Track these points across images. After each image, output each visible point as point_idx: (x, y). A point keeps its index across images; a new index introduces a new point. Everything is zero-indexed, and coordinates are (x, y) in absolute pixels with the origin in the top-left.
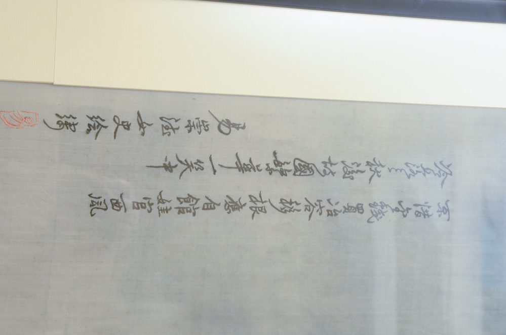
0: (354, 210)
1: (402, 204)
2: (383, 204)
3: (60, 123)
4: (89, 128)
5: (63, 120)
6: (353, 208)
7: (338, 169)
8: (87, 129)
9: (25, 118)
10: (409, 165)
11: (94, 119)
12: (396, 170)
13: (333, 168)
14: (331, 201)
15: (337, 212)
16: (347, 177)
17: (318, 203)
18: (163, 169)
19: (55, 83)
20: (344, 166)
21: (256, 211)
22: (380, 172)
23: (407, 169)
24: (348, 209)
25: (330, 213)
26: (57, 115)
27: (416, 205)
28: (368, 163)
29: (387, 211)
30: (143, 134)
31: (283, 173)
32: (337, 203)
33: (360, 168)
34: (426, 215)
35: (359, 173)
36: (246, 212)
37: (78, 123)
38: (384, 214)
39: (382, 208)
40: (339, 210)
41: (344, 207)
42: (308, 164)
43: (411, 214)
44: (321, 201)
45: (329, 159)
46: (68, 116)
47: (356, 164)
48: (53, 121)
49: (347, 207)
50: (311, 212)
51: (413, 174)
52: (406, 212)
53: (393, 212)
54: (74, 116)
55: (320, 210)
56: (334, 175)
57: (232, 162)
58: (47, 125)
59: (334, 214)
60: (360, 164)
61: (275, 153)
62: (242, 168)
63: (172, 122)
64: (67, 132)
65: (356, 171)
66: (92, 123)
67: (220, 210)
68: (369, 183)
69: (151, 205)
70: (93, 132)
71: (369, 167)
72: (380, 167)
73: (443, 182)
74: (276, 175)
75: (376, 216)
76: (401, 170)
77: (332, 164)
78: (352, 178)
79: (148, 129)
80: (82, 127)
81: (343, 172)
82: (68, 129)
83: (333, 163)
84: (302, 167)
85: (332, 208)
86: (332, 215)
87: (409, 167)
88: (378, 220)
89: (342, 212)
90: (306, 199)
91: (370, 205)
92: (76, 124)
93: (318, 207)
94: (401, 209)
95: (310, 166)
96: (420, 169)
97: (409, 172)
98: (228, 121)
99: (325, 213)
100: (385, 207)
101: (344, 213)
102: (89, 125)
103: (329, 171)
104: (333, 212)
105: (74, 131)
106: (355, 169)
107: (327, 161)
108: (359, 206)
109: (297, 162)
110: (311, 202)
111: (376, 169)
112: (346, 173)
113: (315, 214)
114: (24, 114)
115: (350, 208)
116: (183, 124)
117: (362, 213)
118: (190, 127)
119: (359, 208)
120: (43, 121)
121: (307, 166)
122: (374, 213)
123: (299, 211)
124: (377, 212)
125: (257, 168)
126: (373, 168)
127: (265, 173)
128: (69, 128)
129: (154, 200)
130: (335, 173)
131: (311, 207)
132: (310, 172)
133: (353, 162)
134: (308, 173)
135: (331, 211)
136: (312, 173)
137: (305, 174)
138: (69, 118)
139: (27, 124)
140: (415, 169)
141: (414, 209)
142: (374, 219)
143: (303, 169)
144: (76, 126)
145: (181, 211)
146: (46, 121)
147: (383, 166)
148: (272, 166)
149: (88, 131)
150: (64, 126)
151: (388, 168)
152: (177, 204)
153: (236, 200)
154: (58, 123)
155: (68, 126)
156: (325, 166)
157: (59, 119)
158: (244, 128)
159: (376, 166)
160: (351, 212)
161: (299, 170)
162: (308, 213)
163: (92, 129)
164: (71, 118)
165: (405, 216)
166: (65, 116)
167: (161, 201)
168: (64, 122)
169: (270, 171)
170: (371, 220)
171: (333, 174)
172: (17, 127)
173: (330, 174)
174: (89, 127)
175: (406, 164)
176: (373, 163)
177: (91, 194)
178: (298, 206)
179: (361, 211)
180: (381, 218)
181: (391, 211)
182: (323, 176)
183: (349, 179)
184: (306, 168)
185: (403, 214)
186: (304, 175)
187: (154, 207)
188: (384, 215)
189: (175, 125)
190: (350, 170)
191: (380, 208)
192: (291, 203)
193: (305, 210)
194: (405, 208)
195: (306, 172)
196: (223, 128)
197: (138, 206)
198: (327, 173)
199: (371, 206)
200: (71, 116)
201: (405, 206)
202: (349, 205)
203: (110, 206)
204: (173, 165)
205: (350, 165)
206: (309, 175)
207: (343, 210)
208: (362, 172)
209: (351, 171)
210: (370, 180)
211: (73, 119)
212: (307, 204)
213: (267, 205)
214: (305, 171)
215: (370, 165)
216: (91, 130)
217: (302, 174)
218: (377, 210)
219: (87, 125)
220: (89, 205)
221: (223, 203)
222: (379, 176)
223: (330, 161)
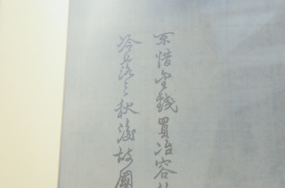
0: (165, 126)
1: (158, 80)
2: (159, 98)
6: (164, 129)
7: (125, 145)
10: (121, 77)
12: (126, 88)
13: (125, 151)
14: (157, 151)
15: (168, 144)
16: (133, 136)
17: (159, 165)
20: (122, 140)
22: (128, 104)
23: (125, 77)
24: (164, 133)
25: (169, 152)
27: (159, 66)
28: (118, 117)
29: (166, 93)
32: (159, 145)
33: (124, 125)
34: (168, 55)
35: (129, 125)
38: (168, 96)
39: (163, 98)
40: (165, 142)
41: (162, 137)
42: (120, 177)
43: (167, 70)
44: (157, 161)
45: (115, 155)
47: (121, 128)
49: (162, 135)
50: (168, 172)
51: (130, 71)
52: (166, 75)
53: (166, 88)
55: (166, 162)
56: (132, 150)
59: (169, 148)
60: (121, 124)
65: (127, 128)
68: (138, 113)
71: (123, 115)
72: (122, 104)
73: (137, 43)
75: (171, 104)
76: (126, 83)
77: (121, 153)
78: (134, 131)
81: (128, 141)
83: (119, 151)
84: (124, 184)
85: (164, 150)
86: (171, 150)
87: (122, 76)
88: (174, 102)
89: (168, 139)
90: (155, 178)
91: (159, 111)
93: (163, 164)
94: (163, 80)
95: (122, 175)
96: (125, 65)
97: (128, 76)
99: (168, 157)
100: (162, 96)
101: (168, 138)
103: (127, 155)
104: (167, 149)
106: (124, 129)
107: (117, 157)
108: (161, 122)
110: (158, 172)
111: (125, 108)
112: (129, 138)
113: (170, 167)
115: (164, 131)
117: (168, 119)
119: (163, 122)
121: (123, 178)
122: (168, 106)
123: (167, 184)
124: (167, 103)
126: (124, 111)
130: (129, 149)
131: (164, 171)
132: (128, 174)
133: (118, 131)
134: (129, 177)
135: (167, 150)
136: (129, 173)
137: (130, 180)
140: (125, 70)
141: (163, 67)
142: (173, 106)
143: (126, 182)
147: (122, 101)
151: (124, 96)
156: (123, 159)
159: (122, 107)
160: (167, 130)
161: (127, 186)
162: (170, 175)
165: (170, 76)
170: (175, 109)
171: (130, 150)
173: (130, 153)
175: (120, 79)
176: (119, 111)
178: (162, 185)
179: (166, 120)
180: (172, 99)
181: (165, 89)
182: (132, 161)
183: (135, 135)
184: (124, 179)
185: (168, 77)
186: (132, 181)
188: (170, 96)
190: (125, 135)
191: (162, 101)
193: (167, 178)
194: (162, 76)
195: (129, 179)
198: (129, 157)
199: (161, 110)
201: (159, 76)
202: (160, 132)
205: (121, 134)
206: (131, 176)
207: (165, 138)
208: (128, 122)
209: (127, 133)
210: (135, 113)
212: (160, 176)
214: (127, 180)
215: (122, 114)
217: (130, 183)
218: (165, 104)
222: (132, 104)
223: (118, 155)
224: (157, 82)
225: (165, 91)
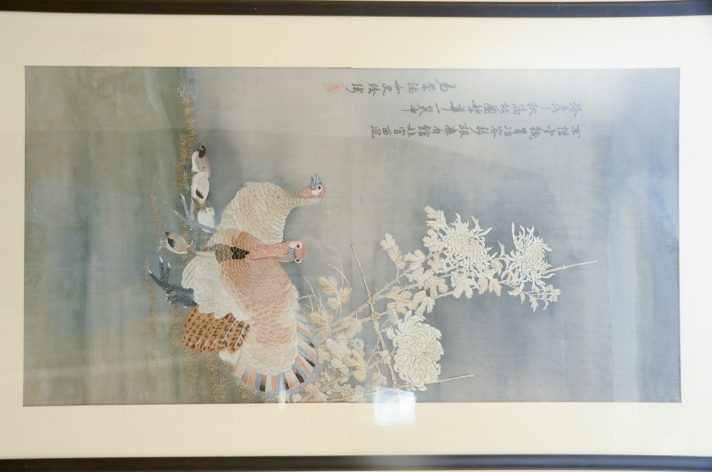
2: (539, 128)
5: (356, 87)
6: (520, 131)
7: (511, 109)
11: (372, 86)
12: (546, 108)
13: (508, 108)
15: (511, 134)
16: (516, 113)
17: (499, 129)
18: (410, 112)
19: (352, 67)
20: (514, 107)
21: (463, 133)
22: (536, 110)
23: (553, 107)
24: (517, 131)
25: (506, 134)
26: (353, 85)
27: (559, 128)
28: (528, 104)
30: (399, 93)
31: (478, 112)
32: (510, 128)
33: (524, 108)
34: (565, 134)
36: (457, 134)
37: (364, 88)
39: (538, 131)
40: (512, 132)
41: (515, 130)
42: (493, 106)
43: (556, 133)
44: (501, 127)
46: (359, 85)
48: (351, 88)
50: (495, 133)
51: (557, 110)
52: (553, 132)
54: (362, 85)
55: (500, 133)
57: (449, 107)
58: (348, 90)
61: (473, 101)
62: (454, 109)
63: (414, 85)
64: (358, 93)
66: (371, 88)
67: (443, 133)
68: (530, 116)
69: (404, 131)
70: (372, 93)
71: (529, 107)
72: (536, 106)
73: (575, 115)
74: (474, 113)
75: (534, 135)
76: (549, 108)
77: (507, 106)
78: (519, 114)
79: (401, 90)
80: (366, 90)
84: (489, 108)
85: (507, 131)
89: (514, 134)
90: (492, 126)
91: (530, 129)
93: (499, 131)
94: (549, 131)
96: (561, 107)
97: (554, 109)
98: (446, 84)
99: (503, 134)
103: (505, 110)
105: (362, 93)
106: (521, 108)
109: (486, 106)
110: (495, 128)
112: (515, 111)
113: (498, 135)
114: (336, 85)
116: (420, 86)
117: (525, 134)
118: (424, 88)
119: (524, 131)
120: (346, 88)
121: (492, 108)
123: (488, 133)
125: (463, 110)
126: (532, 107)
127: (468, 112)
129: (406, 129)
131: (495, 131)
132: (494, 111)
133: (520, 104)
137: (491, 112)
139: (338, 90)
140: (558, 107)
141: (558, 130)
142: (533, 137)
144: (363, 90)
145: (421, 134)
147: (538, 106)
148: (472, 108)
149: (369, 92)
150: (356, 90)
151: (541, 107)
152: (419, 130)
153: (451, 127)
154: (353, 89)
155: (359, 90)
156: (503, 107)
158: (455, 87)
161: (488, 110)
162: (493, 134)
166: (357, 85)
167: (410, 129)
169: (470, 111)
171: (508, 111)
175: (552, 104)
176: (532, 104)
177: (372, 126)
178: (487, 130)
180: (537, 136)
182: (502, 113)
185: (551, 134)
187: (406, 133)
188: (539, 135)
189: (416, 87)
190: (517, 109)
191: (536, 130)
192: (483, 128)
193: (491, 133)
196: (443, 88)
197: (396, 132)
201: (552, 129)
202: (518, 129)
203: (382, 132)
204: (415, 109)
205: (518, 106)
206: (493, 113)
207: (514, 132)
208: (525, 110)
210: (530, 114)
212: (493, 129)
213: (469, 130)
214: (491, 110)
217: (489, 112)
218: (534, 132)
219: (369, 89)
220: (371, 132)
221: (444, 130)
222: (536, 112)
223: (506, 105)
224: (548, 127)
225: (543, 132)
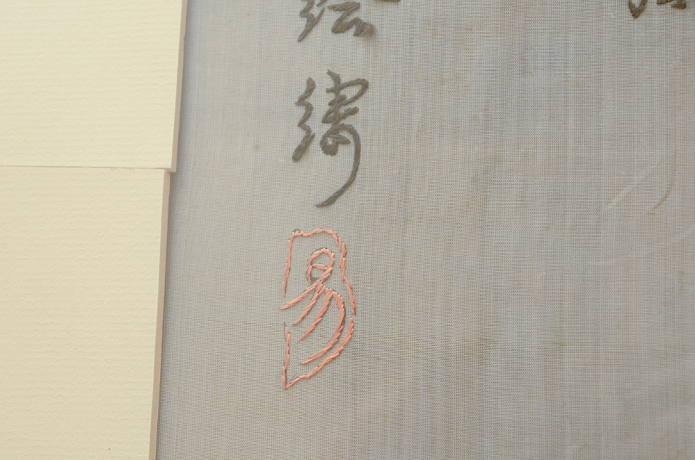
3: (330, 142)
4: (353, 30)
8: (356, 34)
9: (313, 280)
11: (315, 11)
26: (300, 153)
37: (330, 73)
46: (301, 111)
48: (323, 170)
54: (302, 89)
58: (340, 193)
64: (367, 115)
66: (331, 18)
80: (347, 55)
82: (354, 112)
92: (336, 78)
102: (339, 28)
105: (364, 85)
120: (325, 210)
128: (352, 106)
138: (309, 109)
139: (337, 270)
144: (344, 80)
146: (323, 197)
150: (345, 127)
154: (330, 151)
155: (342, 110)
157: (315, 146)
163: (355, 15)
164: (311, 100)
166: (302, 124)
168: (328, 127)
172: (350, 310)
174: (348, 27)
177: (631, 5)
200: (302, 101)
211: (316, 91)
216: (356, 21)
219: (340, 36)
220: (678, 12)
